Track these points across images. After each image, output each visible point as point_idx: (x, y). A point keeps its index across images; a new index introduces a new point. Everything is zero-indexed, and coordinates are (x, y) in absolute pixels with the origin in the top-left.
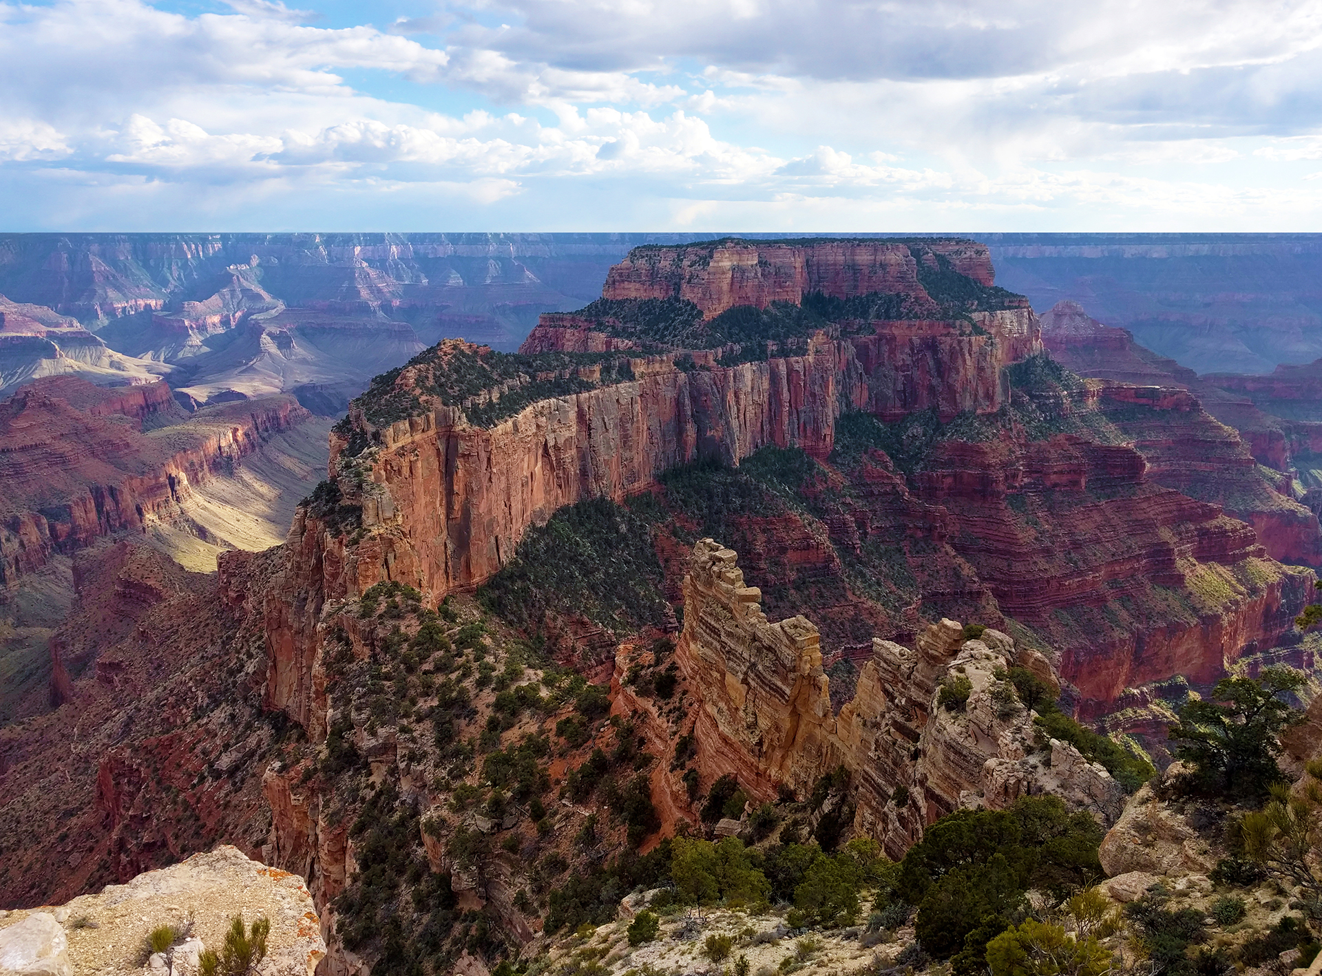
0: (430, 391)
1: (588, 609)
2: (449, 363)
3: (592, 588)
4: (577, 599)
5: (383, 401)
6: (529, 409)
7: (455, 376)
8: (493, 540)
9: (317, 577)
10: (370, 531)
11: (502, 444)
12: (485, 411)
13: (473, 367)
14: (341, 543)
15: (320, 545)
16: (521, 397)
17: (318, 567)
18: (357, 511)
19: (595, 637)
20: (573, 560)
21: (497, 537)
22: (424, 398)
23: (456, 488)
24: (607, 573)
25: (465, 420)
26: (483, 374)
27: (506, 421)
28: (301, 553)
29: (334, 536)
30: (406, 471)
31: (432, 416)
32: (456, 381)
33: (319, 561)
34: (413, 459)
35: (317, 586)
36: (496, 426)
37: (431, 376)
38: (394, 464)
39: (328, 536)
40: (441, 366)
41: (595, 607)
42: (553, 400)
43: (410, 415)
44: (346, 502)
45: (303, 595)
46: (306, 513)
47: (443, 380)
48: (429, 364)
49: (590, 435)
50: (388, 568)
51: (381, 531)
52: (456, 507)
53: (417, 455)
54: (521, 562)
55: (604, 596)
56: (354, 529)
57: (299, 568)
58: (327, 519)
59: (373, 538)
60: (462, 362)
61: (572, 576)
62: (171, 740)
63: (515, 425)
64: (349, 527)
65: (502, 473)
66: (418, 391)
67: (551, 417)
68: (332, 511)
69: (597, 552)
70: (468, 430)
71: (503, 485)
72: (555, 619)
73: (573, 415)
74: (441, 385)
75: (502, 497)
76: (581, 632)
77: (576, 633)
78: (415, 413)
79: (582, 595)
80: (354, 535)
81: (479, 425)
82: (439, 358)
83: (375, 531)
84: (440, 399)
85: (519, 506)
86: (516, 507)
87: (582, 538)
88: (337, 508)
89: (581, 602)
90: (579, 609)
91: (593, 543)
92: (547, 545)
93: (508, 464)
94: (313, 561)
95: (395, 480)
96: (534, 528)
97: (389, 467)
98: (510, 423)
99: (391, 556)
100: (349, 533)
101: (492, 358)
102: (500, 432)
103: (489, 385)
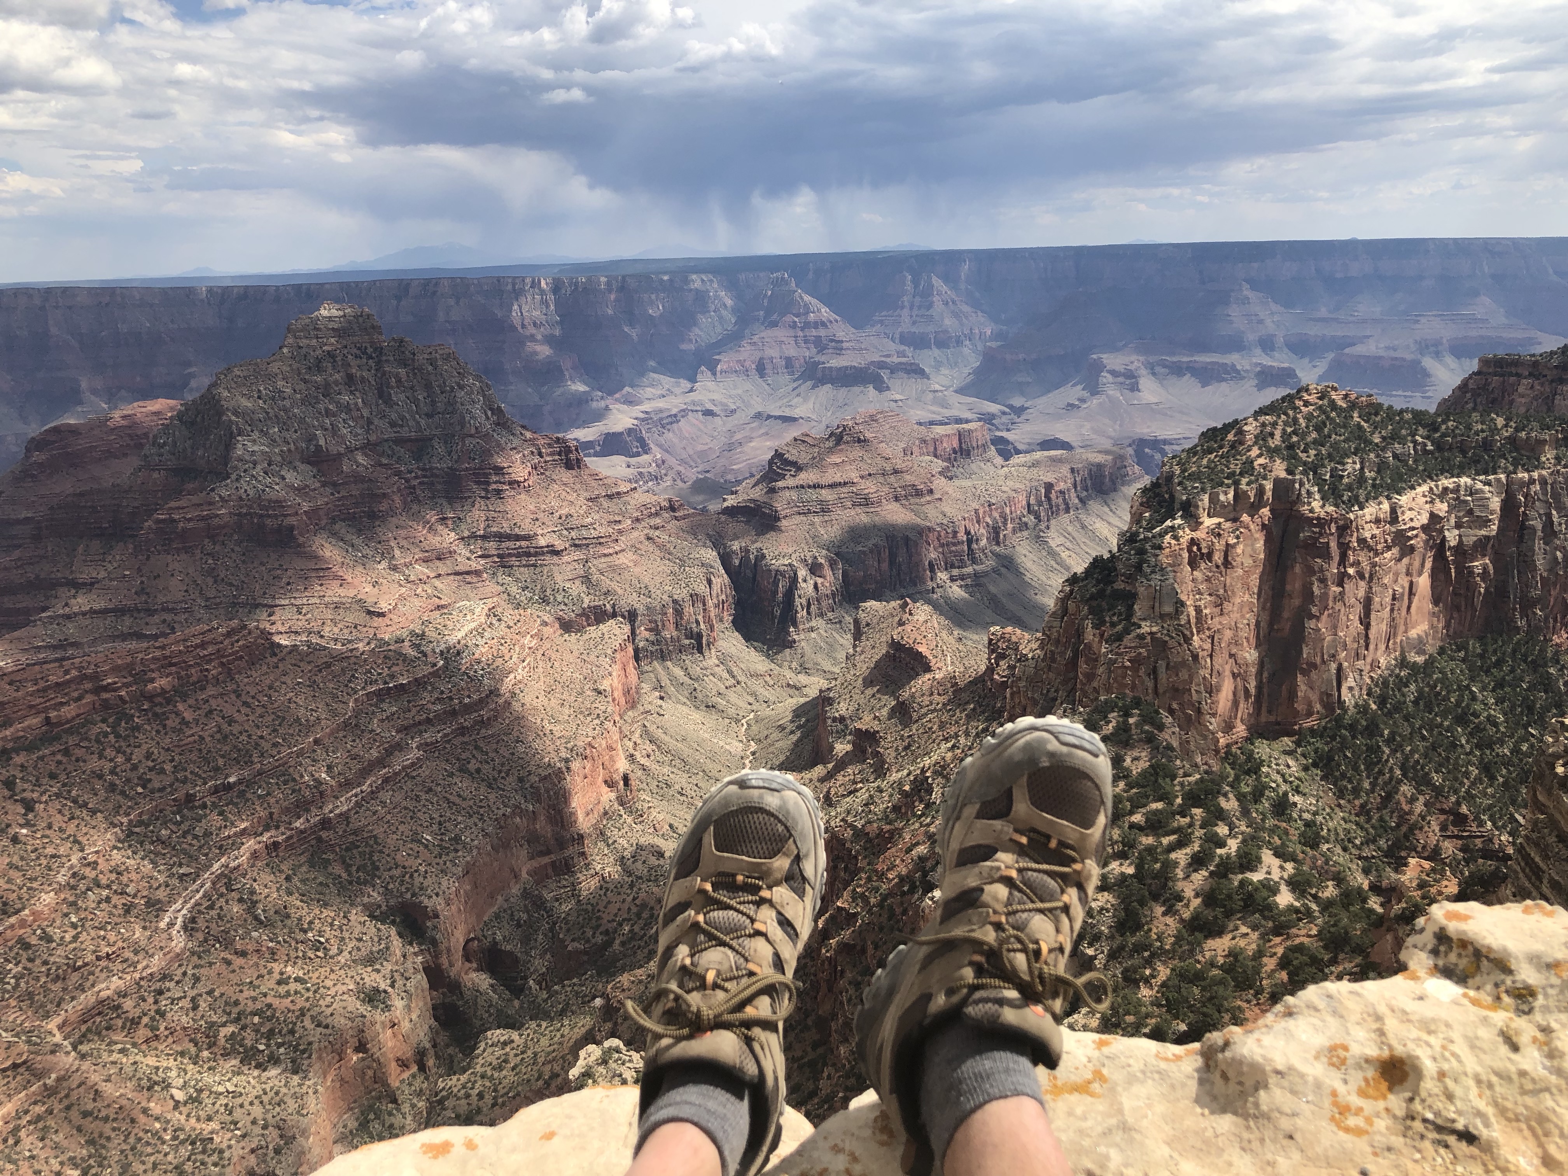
0: (1273, 453)
1: (1473, 797)
2: (1309, 418)
3: (1488, 770)
4: (1456, 779)
5: (1205, 462)
6: (1425, 488)
7: (1314, 435)
8: (1333, 666)
9: (1071, 675)
10: (1140, 627)
11: (1367, 535)
12: (1349, 488)
13: (1345, 426)
14: (1102, 635)
15: (1079, 633)
16: (1413, 471)
17: (1073, 664)
18: (1130, 598)
19: (1478, 841)
20: (1462, 720)
21: (1340, 669)
22: (1261, 461)
23: (1288, 587)
24: (1516, 750)
25: (1317, 496)
26: (1359, 434)
27: (1380, 503)
28: (1058, 642)
29: (1096, 627)
30: (1218, 557)
31: (1269, 486)
32: (1315, 442)
33: (1076, 654)
34: (1232, 541)
35: (1070, 685)
36: (1361, 509)
37: (1278, 433)
38: (1203, 545)
39: (1088, 624)
40: (1295, 421)
41: (1485, 794)
42: (1465, 480)
43: (1237, 483)
44: (1120, 585)
45: (1052, 694)
46: (1071, 591)
47: (1295, 439)
48: (1279, 417)
49: (1521, 537)
50: (1156, 679)
51: (1154, 629)
52: (1286, 615)
53: (1238, 537)
54: (1374, 707)
55: (1505, 784)
56: (1120, 621)
57: (1053, 660)
58: (1094, 603)
59: (1141, 637)
60: (1328, 417)
61: (1454, 746)
62: (892, 833)
63: (1393, 510)
64: (1115, 618)
65: (1361, 576)
66: (1255, 451)
67: (1457, 504)
68: (1101, 594)
69: (1505, 714)
70: (1317, 510)
71: (1361, 593)
72: (1412, 800)
73: (1495, 503)
74: (1291, 447)
75: (1359, 608)
76: (1453, 830)
77: (1443, 828)
78: (1244, 481)
79: (1467, 774)
80: (1119, 628)
81: (1336, 505)
82: (1295, 408)
83: (1146, 628)
84: (1284, 466)
85: (1384, 627)
86: (1379, 627)
87: (1483, 689)
88: (1109, 590)
89: (1462, 784)
90: (1456, 792)
91: (1499, 701)
92: (1420, 691)
93: (1374, 565)
94: (1069, 653)
95: (1203, 566)
96: (1403, 663)
97: (1195, 549)
98: (1386, 506)
99: (1162, 664)
100: (1113, 625)
101: (1376, 414)
102: (1368, 518)
103: (1364, 450)
